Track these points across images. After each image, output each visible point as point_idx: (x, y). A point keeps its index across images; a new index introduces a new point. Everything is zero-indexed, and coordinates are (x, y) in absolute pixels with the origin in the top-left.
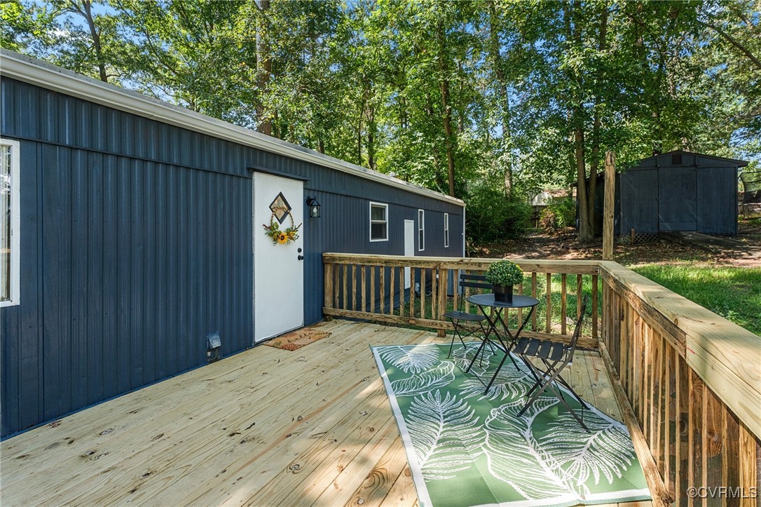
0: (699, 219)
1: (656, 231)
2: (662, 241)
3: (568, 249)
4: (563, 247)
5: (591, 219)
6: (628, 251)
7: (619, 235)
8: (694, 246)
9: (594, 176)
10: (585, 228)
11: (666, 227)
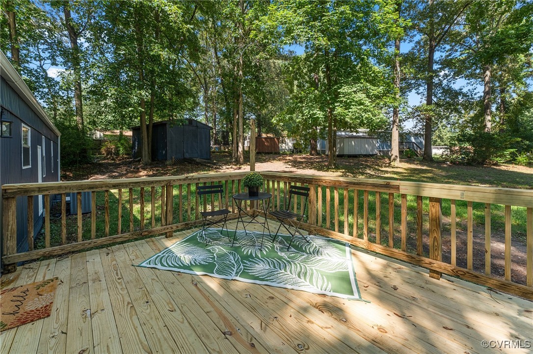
0: (199, 152)
1: (183, 157)
2: (186, 163)
3: (138, 169)
4: (134, 168)
5: (150, 150)
6: (174, 168)
7: (167, 159)
8: (202, 165)
9: (151, 125)
10: (147, 155)
11: (187, 156)
